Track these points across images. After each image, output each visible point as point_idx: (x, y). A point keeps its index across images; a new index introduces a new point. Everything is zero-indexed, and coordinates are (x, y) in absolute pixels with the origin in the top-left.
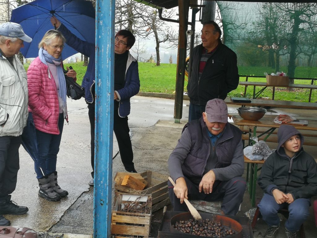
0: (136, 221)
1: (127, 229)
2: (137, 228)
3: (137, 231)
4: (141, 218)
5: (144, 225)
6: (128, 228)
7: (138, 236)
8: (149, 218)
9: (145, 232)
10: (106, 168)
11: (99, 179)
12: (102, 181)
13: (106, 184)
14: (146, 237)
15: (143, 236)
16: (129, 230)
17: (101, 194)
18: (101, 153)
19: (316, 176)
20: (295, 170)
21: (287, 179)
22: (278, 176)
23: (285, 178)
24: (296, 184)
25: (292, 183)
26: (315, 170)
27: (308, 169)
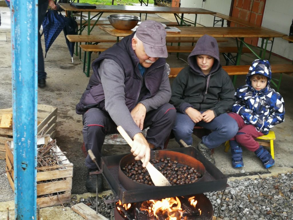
0: (55, 176)
1: (44, 187)
2: (57, 184)
3: (56, 187)
4: (62, 171)
5: (65, 179)
6: (46, 186)
7: (58, 193)
8: (72, 168)
9: (67, 186)
10: (29, 119)
11: (19, 135)
12: (23, 137)
13: (29, 141)
14: (68, 191)
15: (65, 191)
16: (47, 189)
17: (23, 156)
18: (20, 99)
19: (231, 91)
20: (211, 87)
21: (202, 97)
22: (191, 94)
23: (200, 95)
24: (210, 101)
25: (207, 100)
26: (229, 86)
27: (223, 85)
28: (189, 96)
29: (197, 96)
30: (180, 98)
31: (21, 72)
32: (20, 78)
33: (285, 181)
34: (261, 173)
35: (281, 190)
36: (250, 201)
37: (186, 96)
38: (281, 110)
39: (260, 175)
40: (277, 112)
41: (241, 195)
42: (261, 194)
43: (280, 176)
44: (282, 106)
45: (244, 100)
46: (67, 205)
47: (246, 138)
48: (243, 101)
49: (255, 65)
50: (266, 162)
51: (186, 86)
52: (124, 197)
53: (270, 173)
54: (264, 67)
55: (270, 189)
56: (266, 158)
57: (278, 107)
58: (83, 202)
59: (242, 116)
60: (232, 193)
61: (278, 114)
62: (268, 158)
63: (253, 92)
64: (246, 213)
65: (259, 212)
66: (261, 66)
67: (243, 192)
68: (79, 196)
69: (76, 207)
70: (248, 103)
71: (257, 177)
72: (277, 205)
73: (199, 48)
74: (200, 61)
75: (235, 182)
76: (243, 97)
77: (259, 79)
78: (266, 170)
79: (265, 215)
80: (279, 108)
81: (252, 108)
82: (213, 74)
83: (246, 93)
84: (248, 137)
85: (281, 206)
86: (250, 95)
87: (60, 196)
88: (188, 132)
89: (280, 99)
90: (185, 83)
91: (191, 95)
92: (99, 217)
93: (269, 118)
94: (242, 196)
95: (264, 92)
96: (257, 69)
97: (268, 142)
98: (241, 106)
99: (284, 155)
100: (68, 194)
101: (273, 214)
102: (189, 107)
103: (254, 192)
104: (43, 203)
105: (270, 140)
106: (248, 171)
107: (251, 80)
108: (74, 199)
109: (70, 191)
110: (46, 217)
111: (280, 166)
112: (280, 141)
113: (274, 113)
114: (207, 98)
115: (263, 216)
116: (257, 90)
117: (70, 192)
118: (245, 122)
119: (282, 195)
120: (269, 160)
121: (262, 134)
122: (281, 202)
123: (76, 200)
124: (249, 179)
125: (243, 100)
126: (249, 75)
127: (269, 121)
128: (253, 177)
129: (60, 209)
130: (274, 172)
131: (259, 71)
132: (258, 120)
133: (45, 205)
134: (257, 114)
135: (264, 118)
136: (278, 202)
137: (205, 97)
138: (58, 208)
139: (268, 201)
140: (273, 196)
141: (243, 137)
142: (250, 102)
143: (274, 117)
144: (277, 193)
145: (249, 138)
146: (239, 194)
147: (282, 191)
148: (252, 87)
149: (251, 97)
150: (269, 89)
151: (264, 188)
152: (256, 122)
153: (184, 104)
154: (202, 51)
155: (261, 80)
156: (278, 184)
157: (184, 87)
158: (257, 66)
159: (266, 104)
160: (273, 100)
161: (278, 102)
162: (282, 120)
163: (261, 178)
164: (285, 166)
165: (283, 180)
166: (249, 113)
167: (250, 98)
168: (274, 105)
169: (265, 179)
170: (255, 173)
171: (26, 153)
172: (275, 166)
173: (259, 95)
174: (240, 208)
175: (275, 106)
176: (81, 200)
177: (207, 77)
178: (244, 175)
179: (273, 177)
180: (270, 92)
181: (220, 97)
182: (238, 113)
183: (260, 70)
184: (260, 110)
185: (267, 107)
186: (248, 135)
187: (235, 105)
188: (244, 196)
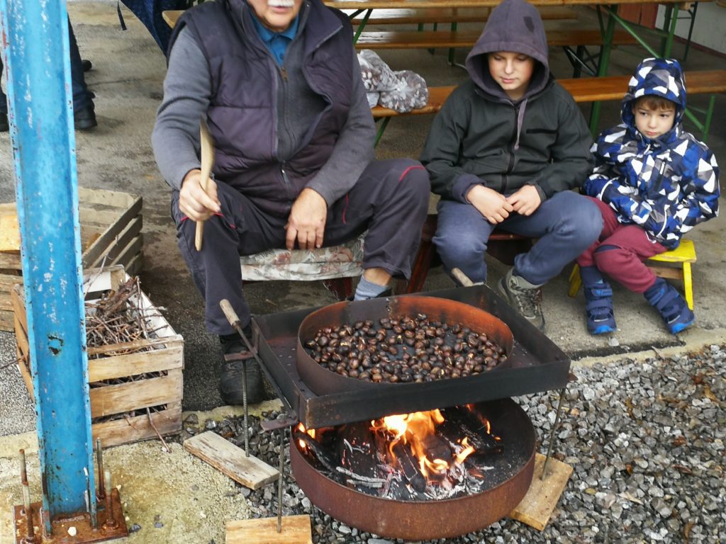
0: (138, 366)
1: (112, 396)
2: (144, 387)
3: (144, 396)
4: (155, 354)
5: (165, 373)
6: (116, 392)
7: (148, 410)
8: (181, 347)
9: (170, 391)
10: (60, 225)
11: (36, 267)
12: (49, 271)
13: (64, 282)
14: (175, 404)
15: (166, 405)
16: (119, 399)
17: (50, 319)
18: (35, 175)
19: (581, 138)
20: (528, 131)
21: (508, 157)
22: (480, 152)
23: (501, 153)
24: (529, 167)
25: (521, 164)
26: (576, 126)
27: (560, 124)
28: (474, 158)
29: (495, 157)
30: (452, 164)
31: (30, 104)
32: (30, 121)
33: (719, 363)
34: (659, 345)
35: (710, 385)
36: (632, 416)
37: (467, 158)
38: (710, 186)
39: (657, 350)
40: (700, 191)
41: (608, 402)
42: (660, 398)
43: (708, 351)
44: (713, 175)
45: (617, 162)
46: (175, 438)
47: (622, 259)
48: (613, 166)
49: (644, 72)
50: (671, 318)
51: (466, 132)
52: (310, 414)
53: (683, 344)
54: (667, 77)
55: (682, 385)
56: (672, 308)
57: (703, 178)
58: (213, 429)
59: (611, 204)
60: (587, 396)
61: (702, 197)
62: (676, 308)
63: (639, 141)
64: (622, 443)
65: (655, 442)
66: (660, 75)
67: (614, 393)
68: (202, 416)
69: (194, 442)
70: (626, 171)
71: (649, 354)
72: (699, 423)
73: (494, 35)
74: (497, 67)
75: (595, 370)
76: (614, 154)
77: (654, 108)
78: (672, 339)
79: (668, 449)
80: (705, 182)
81: (637, 184)
82: (533, 98)
83: (622, 146)
84: (627, 256)
85: (708, 424)
86: (632, 149)
87: (154, 416)
88: (474, 248)
89: (708, 160)
90: (463, 125)
91: (479, 155)
92: (253, 465)
93: (680, 207)
94: (612, 403)
95: (667, 141)
96: (650, 82)
97: (678, 267)
98: (610, 179)
99: (718, 299)
100: (174, 411)
101: (689, 444)
102: (476, 184)
103: (643, 392)
104: (113, 434)
105: (682, 263)
106: (627, 341)
107: (634, 113)
108: (191, 423)
109: (180, 403)
110: (121, 469)
111: (709, 327)
112: (709, 265)
113: (692, 193)
114: (522, 161)
115: (663, 451)
116: (648, 137)
117: (178, 407)
118: (620, 220)
119: (713, 397)
120: (679, 312)
121: (663, 248)
122: (709, 414)
123: (197, 426)
124: (630, 361)
125: (614, 163)
126: (629, 99)
127: (678, 214)
128: (641, 356)
129: (157, 449)
130: (694, 343)
131: (655, 89)
132: (653, 212)
133: (118, 440)
134: (648, 198)
135: (667, 207)
136: (701, 416)
137: (517, 159)
138: (150, 446)
139: (677, 413)
140: (689, 401)
141: (613, 258)
142: (631, 167)
143: (693, 206)
144: (700, 395)
145: (629, 259)
146: (603, 399)
147: (713, 389)
148: (636, 129)
149: (634, 155)
150: (680, 134)
151: (666, 383)
152: (646, 217)
153: (462, 178)
154: (503, 43)
155: (660, 110)
156: (703, 371)
157: (460, 134)
158: (650, 76)
159: (672, 173)
160: (691, 162)
161: (703, 167)
162: (713, 211)
163: (660, 359)
164: (721, 326)
165: (714, 361)
166: (629, 195)
167: (632, 157)
168: (692, 174)
169: (670, 360)
170: (646, 347)
171: (58, 311)
172: (695, 327)
173: (653, 148)
174: (606, 433)
175: (694, 177)
176: (209, 426)
177: (517, 106)
178: (619, 350)
179: (690, 355)
180: (681, 141)
181: (553, 155)
182: (600, 196)
183: (657, 85)
184: (657, 188)
185: (674, 178)
186: (626, 252)
187: (593, 177)
188: (617, 402)
